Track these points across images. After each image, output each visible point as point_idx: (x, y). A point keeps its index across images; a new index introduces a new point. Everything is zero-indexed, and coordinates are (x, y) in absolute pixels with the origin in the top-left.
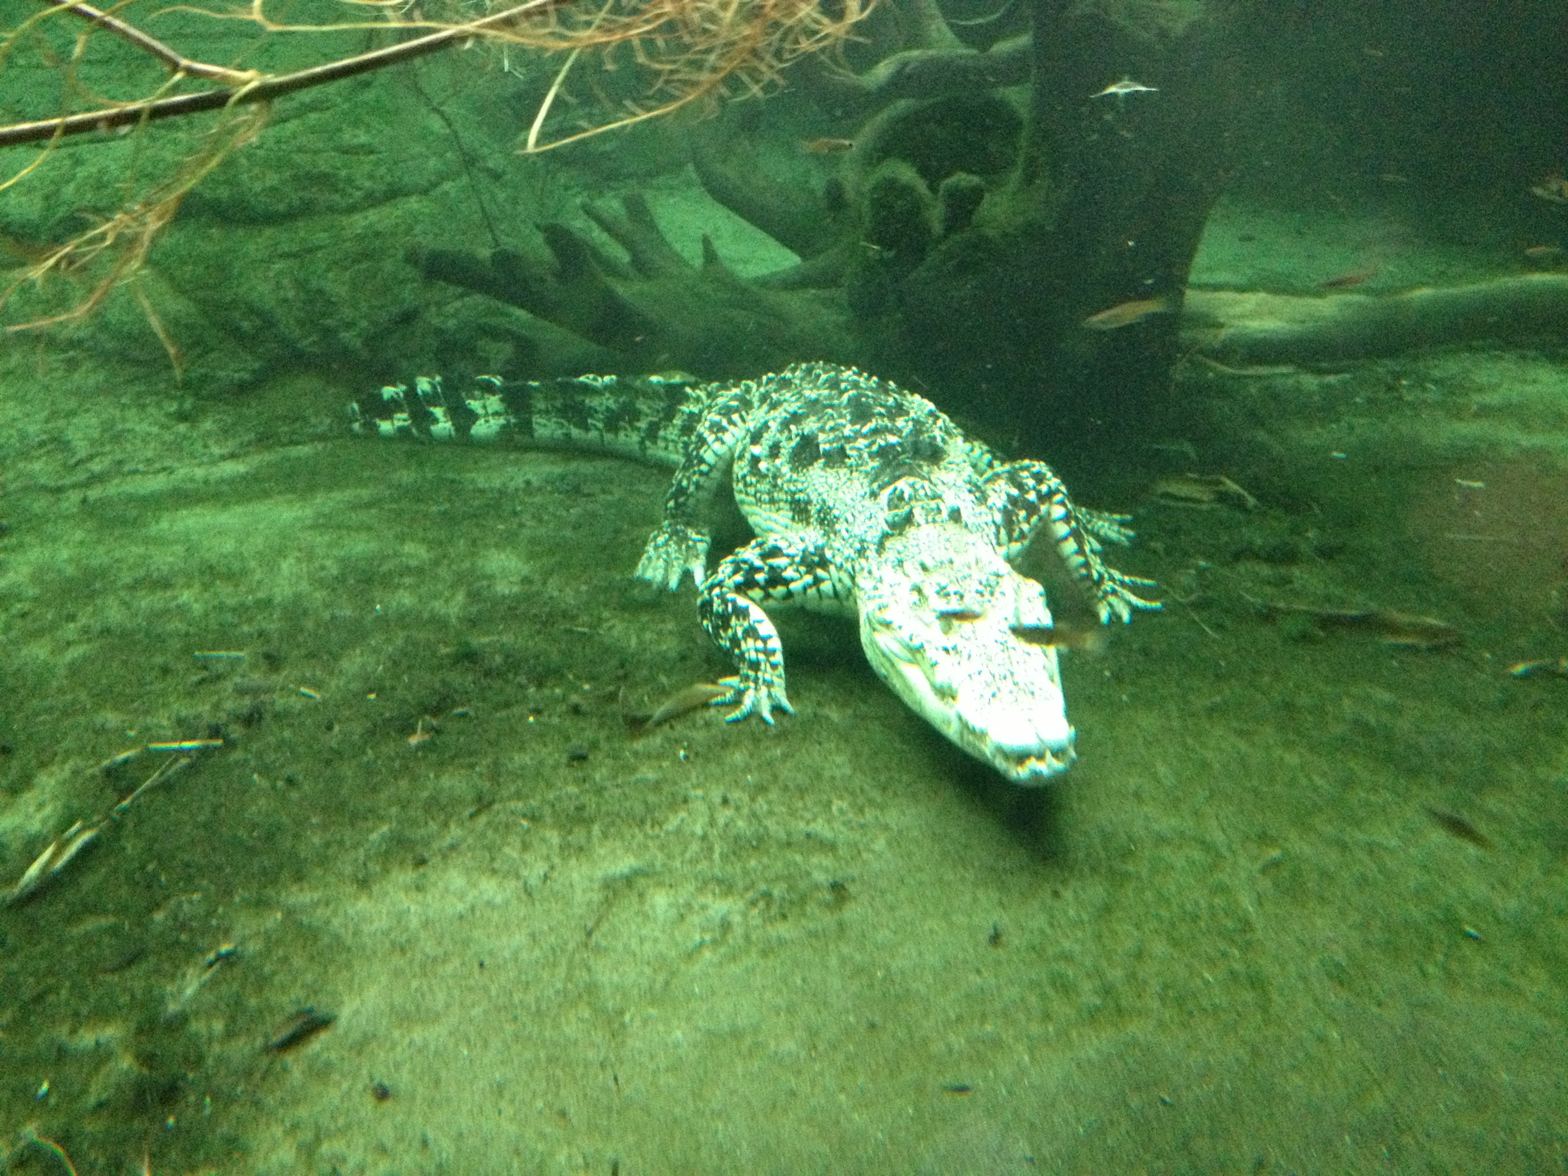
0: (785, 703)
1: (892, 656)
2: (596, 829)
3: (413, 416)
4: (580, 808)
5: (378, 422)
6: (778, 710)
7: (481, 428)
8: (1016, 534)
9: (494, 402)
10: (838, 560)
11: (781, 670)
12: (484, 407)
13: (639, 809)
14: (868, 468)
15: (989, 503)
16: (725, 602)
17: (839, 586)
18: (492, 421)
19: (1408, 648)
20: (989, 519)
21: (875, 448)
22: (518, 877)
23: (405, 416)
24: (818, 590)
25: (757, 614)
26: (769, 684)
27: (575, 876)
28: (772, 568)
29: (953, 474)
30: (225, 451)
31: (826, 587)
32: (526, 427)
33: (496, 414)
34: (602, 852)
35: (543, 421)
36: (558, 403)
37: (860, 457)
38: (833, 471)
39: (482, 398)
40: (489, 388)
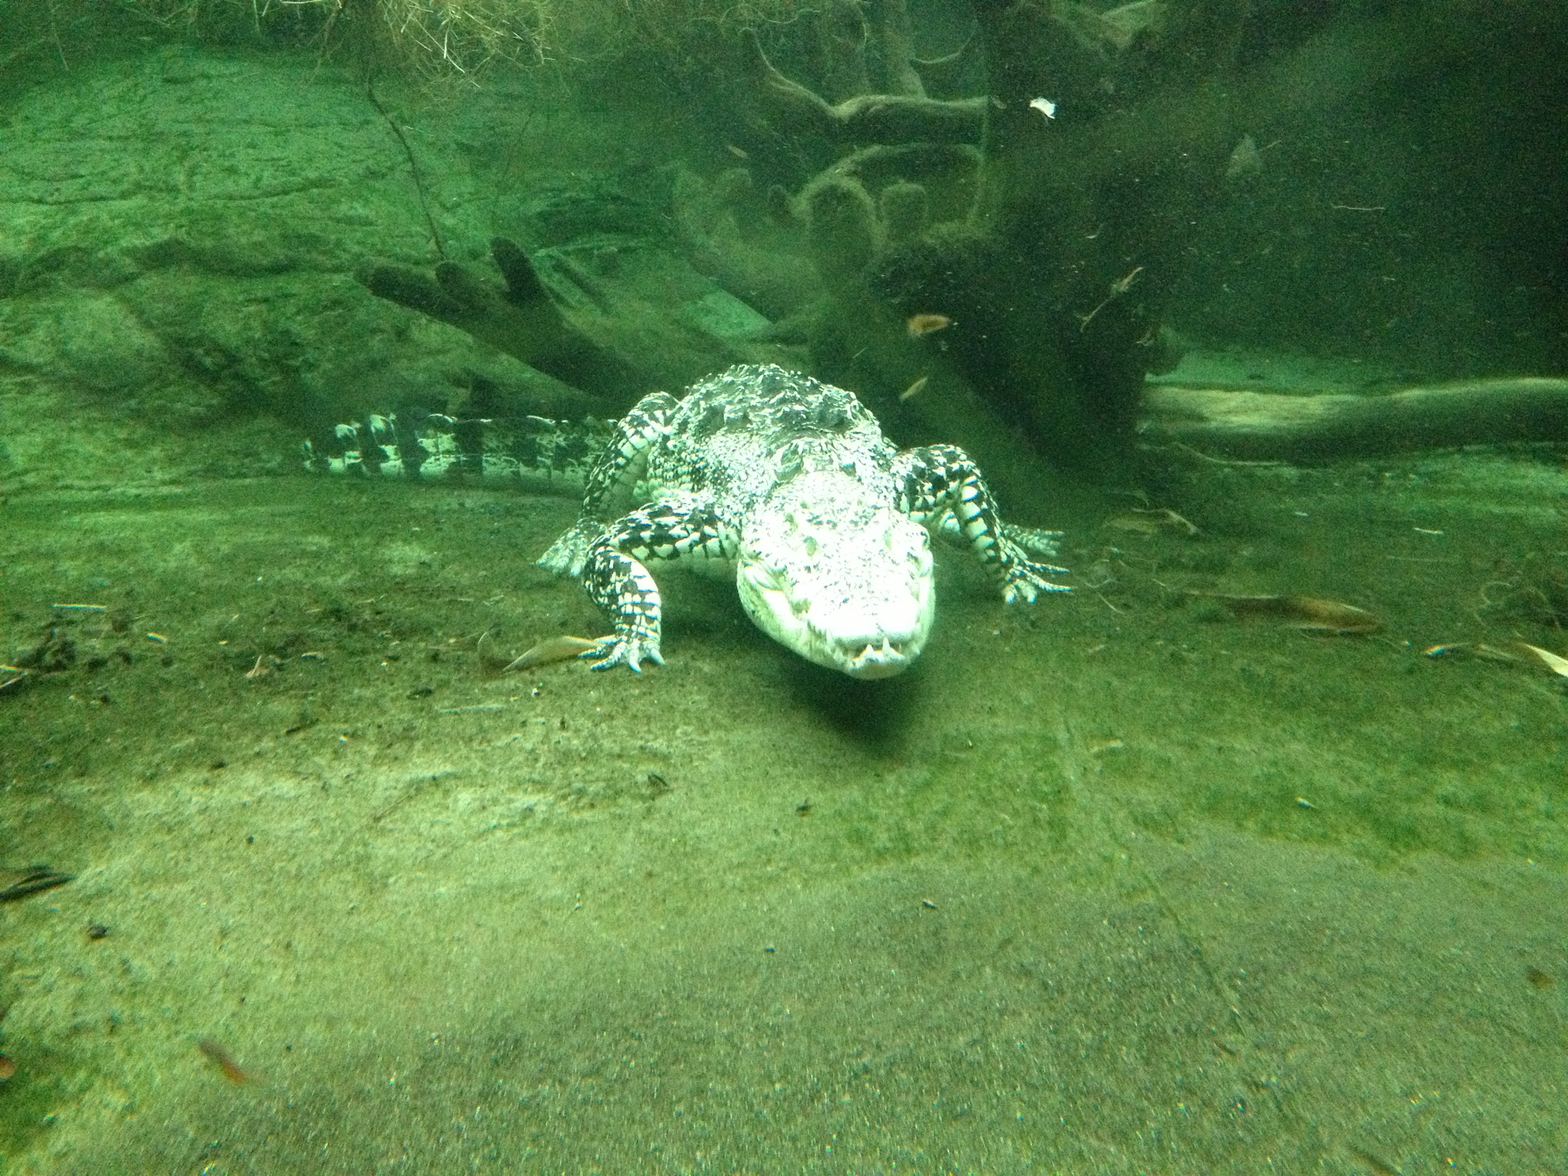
0: (656, 654)
1: (758, 587)
2: (418, 745)
3: (366, 455)
4: (410, 728)
5: (330, 460)
6: (648, 661)
7: (432, 466)
8: (919, 503)
9: (446, 441)
10: (726, 518)
11: (657, 624)
12: (436, 446)
13: (472, 730)
14: (770, 432)
15: (893, 470)
16: (607, 560)
17: (726, 544)
18: (443, 460)
19: (1321, 633)
20: (891, 485)
21: (779, 415)
22: (319, 777)
23: (356, 454)
24: (705, 547)
25: (638, 569)
26: (643, 637)
27: (382, 779)
28: (659, 526)
29: (858, 443)
30: (167, 477)
31: (712, 544)
32: (476, 465)
33: (448, 452)
34: (418, 761)
35: (492, 460)
36: (510, 441)
37: (763, 423)
38: (733, 436)
39: (435, 436)
40: (442, 427)
